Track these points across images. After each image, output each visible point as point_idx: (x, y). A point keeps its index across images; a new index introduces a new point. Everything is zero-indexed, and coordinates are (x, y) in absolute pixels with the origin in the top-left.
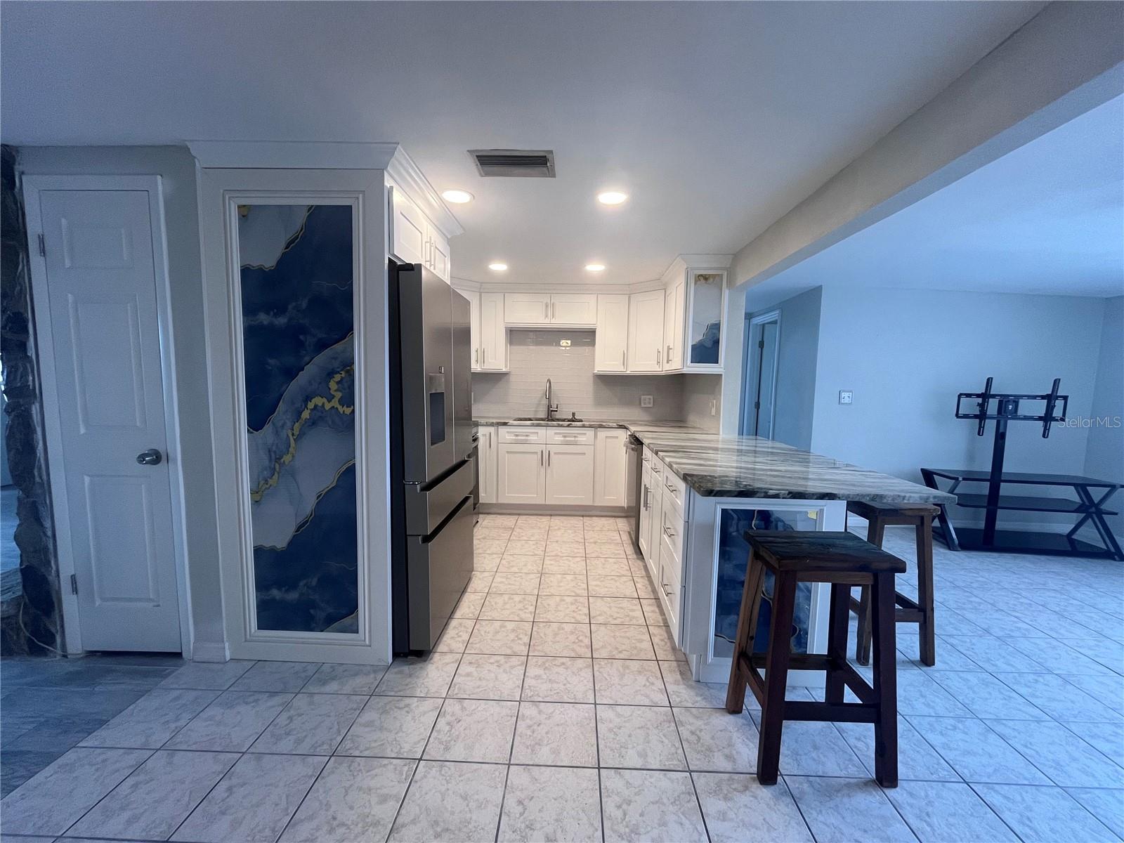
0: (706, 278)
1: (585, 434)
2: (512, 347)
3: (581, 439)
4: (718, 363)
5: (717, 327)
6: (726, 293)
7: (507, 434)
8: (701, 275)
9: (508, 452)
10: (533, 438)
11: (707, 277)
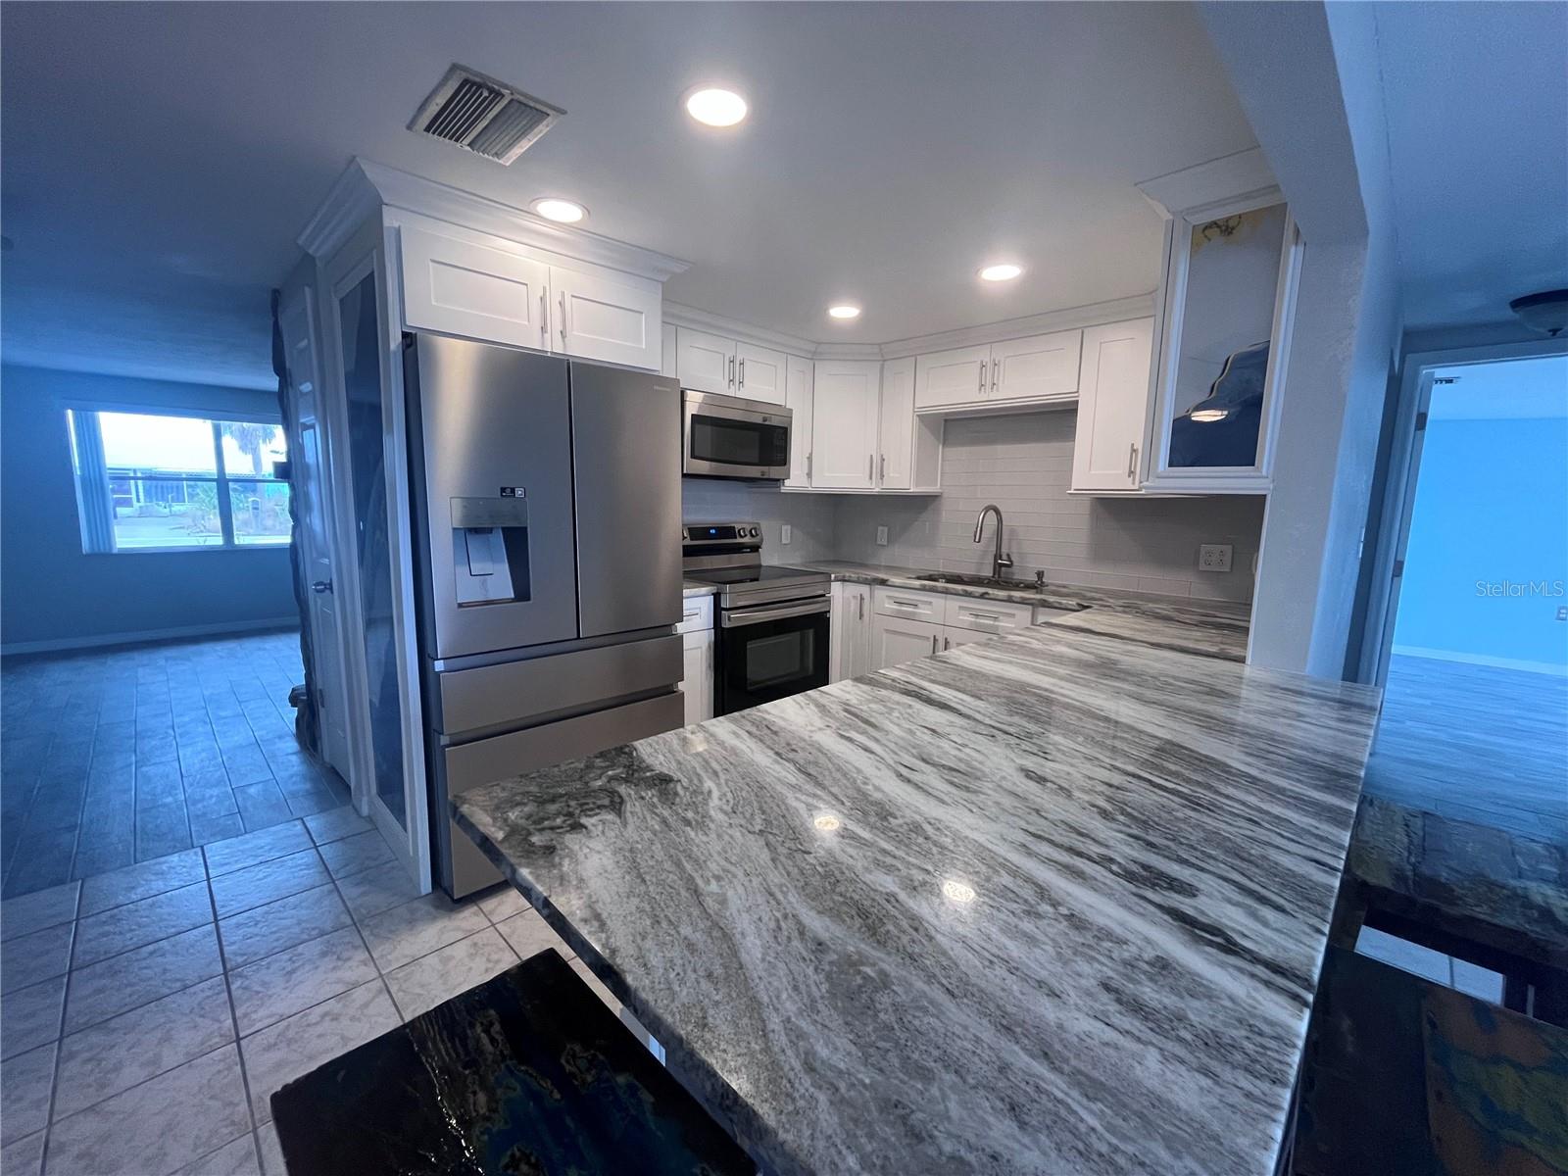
0: (1226, 228)
1: (1013, 615)
2: (947, 449)
3: (1004, 624)
4: (1253, 465)
5: (1256, 361)
6: (1293, 257)
7: (886, 601)
8: (1214, 224)
9: (887, 631)
10: (924, 611)
11: (1231, 224)
